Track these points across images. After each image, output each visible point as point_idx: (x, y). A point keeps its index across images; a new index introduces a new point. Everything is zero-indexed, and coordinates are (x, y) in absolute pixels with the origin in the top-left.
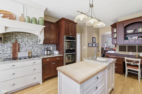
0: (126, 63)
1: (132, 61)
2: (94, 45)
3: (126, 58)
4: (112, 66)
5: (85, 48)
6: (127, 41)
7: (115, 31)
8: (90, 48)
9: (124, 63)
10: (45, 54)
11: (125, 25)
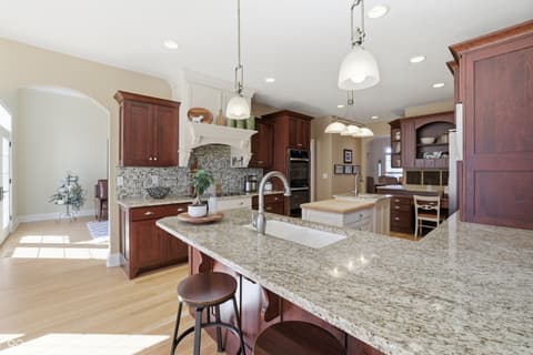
0: (417, 206)
1: (427, 203)
2: (348, 170)
3: (416, 197)
4: (385, 207)
5: (325, 176)
6: (422, 160)
7: (398, 137)
8: (338, 177)
9: (413, 207)
10: (248, 189)
11: (417, 126)
